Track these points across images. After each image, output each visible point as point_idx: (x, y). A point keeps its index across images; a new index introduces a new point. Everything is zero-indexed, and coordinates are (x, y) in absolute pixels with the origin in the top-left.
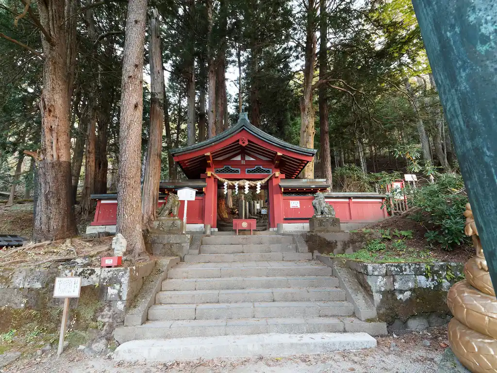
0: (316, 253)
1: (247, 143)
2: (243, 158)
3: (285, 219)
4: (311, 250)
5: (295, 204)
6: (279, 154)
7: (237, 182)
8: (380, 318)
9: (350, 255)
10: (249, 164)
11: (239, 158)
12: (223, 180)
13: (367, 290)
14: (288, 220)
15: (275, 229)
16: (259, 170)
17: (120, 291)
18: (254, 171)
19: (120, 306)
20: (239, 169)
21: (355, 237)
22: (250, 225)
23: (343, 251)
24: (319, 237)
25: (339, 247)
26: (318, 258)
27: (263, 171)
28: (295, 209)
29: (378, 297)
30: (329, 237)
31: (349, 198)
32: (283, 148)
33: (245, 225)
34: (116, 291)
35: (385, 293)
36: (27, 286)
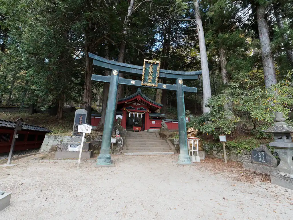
0: (162, 138)
1: (140, 100)
2: (136, 104)
3: (150, 127)
4: (160, 137)
5: (154, 122)
6: (151, 105)
7: (134, 113)
8: (176, 150)
9: (170, 138)
10: (139, 106)
11: (135, 104)
12: (129, 112)
13: (173, 144)
14: (151, 128)
15: (147, 131)
16: (142, 109)
17: (121, 143)
18: (140, 109)
19: (122, 146)
20: (135, 108)
21: (172, 134)
22: (139, 129)
23: (169, 137)
24: (163, 133)
25: (168, 136)
26: (162, 139)
27: (143, 109)
28: (154, 124)
29: (175, 146)
30: (165, 133)
31: (172, 121)
32: (152, 103)
33: (137, 129)
34: (120, 143)
35: (177, 145)
36: (99, 141)
